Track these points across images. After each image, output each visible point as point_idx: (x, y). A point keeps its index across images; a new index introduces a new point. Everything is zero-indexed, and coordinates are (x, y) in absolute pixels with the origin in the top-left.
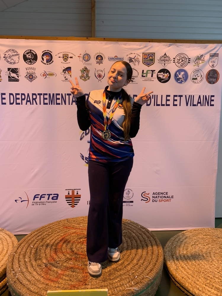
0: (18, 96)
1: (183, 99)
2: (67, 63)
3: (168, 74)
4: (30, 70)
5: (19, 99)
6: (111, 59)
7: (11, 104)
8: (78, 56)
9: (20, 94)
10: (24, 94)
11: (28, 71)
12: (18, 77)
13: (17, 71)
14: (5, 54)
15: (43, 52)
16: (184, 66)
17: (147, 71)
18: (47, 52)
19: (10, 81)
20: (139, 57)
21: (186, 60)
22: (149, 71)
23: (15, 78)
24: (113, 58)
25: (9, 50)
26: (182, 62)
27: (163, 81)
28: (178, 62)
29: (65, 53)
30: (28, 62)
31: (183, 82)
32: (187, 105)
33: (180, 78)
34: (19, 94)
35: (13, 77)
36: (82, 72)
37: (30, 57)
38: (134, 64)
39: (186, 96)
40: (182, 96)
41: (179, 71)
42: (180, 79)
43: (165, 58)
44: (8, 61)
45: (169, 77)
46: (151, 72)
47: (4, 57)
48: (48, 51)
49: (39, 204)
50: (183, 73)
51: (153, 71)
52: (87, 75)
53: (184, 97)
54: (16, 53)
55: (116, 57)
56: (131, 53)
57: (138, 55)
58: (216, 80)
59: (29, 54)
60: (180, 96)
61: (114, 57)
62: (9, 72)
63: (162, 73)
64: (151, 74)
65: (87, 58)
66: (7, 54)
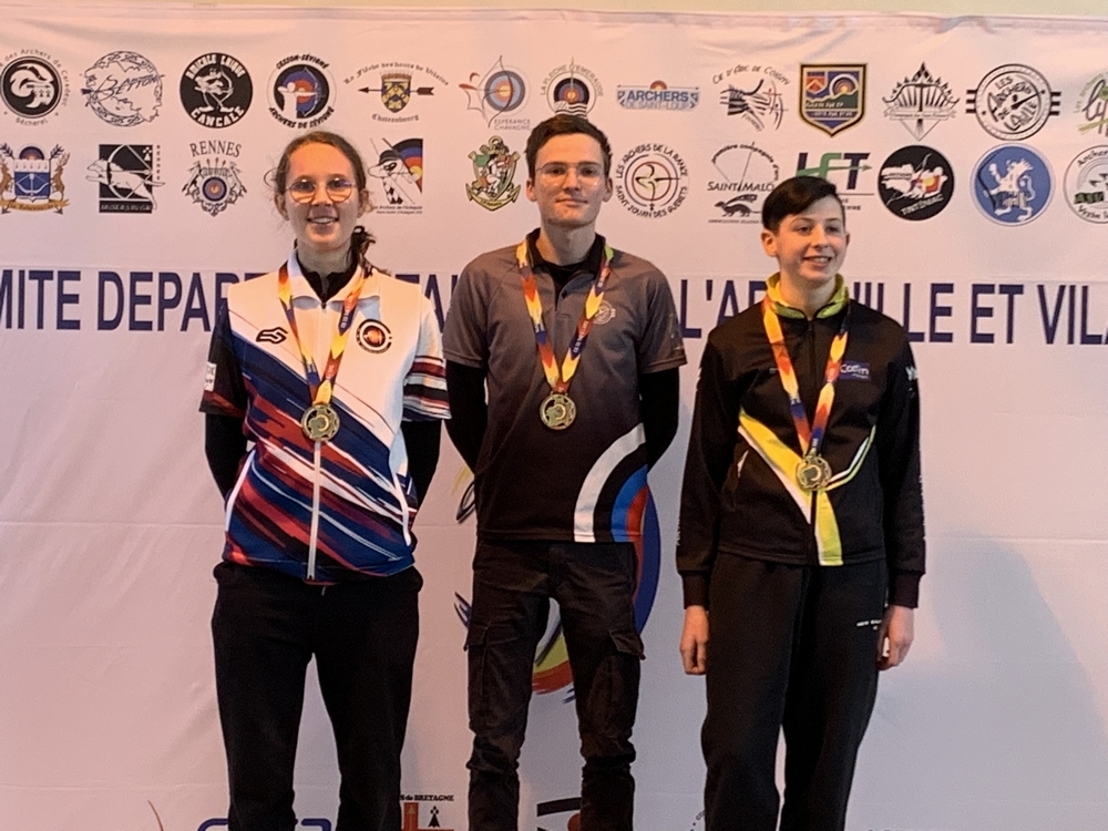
0: (143, 288)
1: (1027, 304)
2: (401, 120)
3: (938, 171)
4: (212, 156)
5: (146, 300)
6: (631, 98)
7: (104, 325)
8: (463, 86)
9: (156, 278)
10: (174, 278)
11: (202, 159)
12: (149, 188)
13: (147, 158)
14: (93, 78)
15: (281, 64)
16: (1029, 132)
17: (826, 158)
18: (302, 67)
19: (106, 207)
20: (780, 86)
21: (1034, 100)
22: (837, 156)
23: (135, 196)
24: (642, 95)
25: (114, 57)
26: (1018, 112)
27: (911, 209)
28: (993, 112)
29: (394, 70)
30: (207, 114)
31: (1025, 213)
32: (1050, 339)
33: (1006, 195)
34: (147, 277)
35: (124, 192)
36: (477, 161)
37: (215, 89)
38: (753, 122)
39: (1041, 288)
40: (1019, 289)
41: (1003, 157)
42: (1009, 202)
43: (922, 89)
44: (103, 112)
45: (948, 190)
46: (848, 163)
47: (85, 92)
48: (306, 57)
50: (1020, 168)
51: (856, 158)
52: (504, 179)
53: (1031, 294)
54: (144, 72)
55: (659, 89)
56: (741, 69)
57: (777, 75)
59: (213, 75)
60: (1012, 290)
61: (646, 90)
62: (104, 164)
63: (908, 168)
64: (847, 172)
65: (508, 94)
66: (101, 74)
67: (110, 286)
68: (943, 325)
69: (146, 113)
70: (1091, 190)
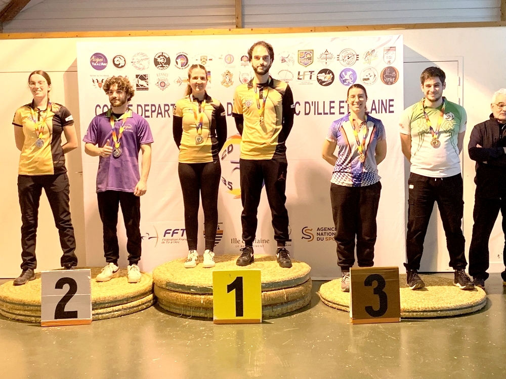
0: (147, 108)
3: (331, 74)
4: (162, 77)
5: (148, 111)
9: (150, 106)
10: (154, 105)
11: (159, 77)
12: (148, 84)
13: (147, 77)
14: (133, 59)
15: (177, 55)
16: (352, 65)
17: (304, 72)
18: (182, 55)
19: (138, 89)
20: (293, 56)
21: (353, 57)
22: (307, 72)
23: (144, 86)
25: (138, 54)
26: (349, 60)
27: (324, 84)
28: (343, 60)
29: (203, 55)
33: (346, 80)
35: (142, 86)
36: (223, 76)
37: (162, 61)
38: (287, 64)
41: (345, 71)
42: (347, 81)
43: (326, 55)
44: (136, 67)
45: (333, 79)
46: (309, 73)
47: (132, 62)
48: (183, 53)
49: (170, 241)
50: (349, 73)
51: (311, 72)
52: (230, 80)
54: (145, 57)
56: (284, 52)
57: (292, 53)
58: (395, 80)
59: (161, 57)
62: (137, 79)
63: (324, 74)
64: (309, 76)
65: (230, 60)
66: (135, 58)
67: (140, 108)
68: (332, 111)
69: (146, 67)
70: (366, 78)
